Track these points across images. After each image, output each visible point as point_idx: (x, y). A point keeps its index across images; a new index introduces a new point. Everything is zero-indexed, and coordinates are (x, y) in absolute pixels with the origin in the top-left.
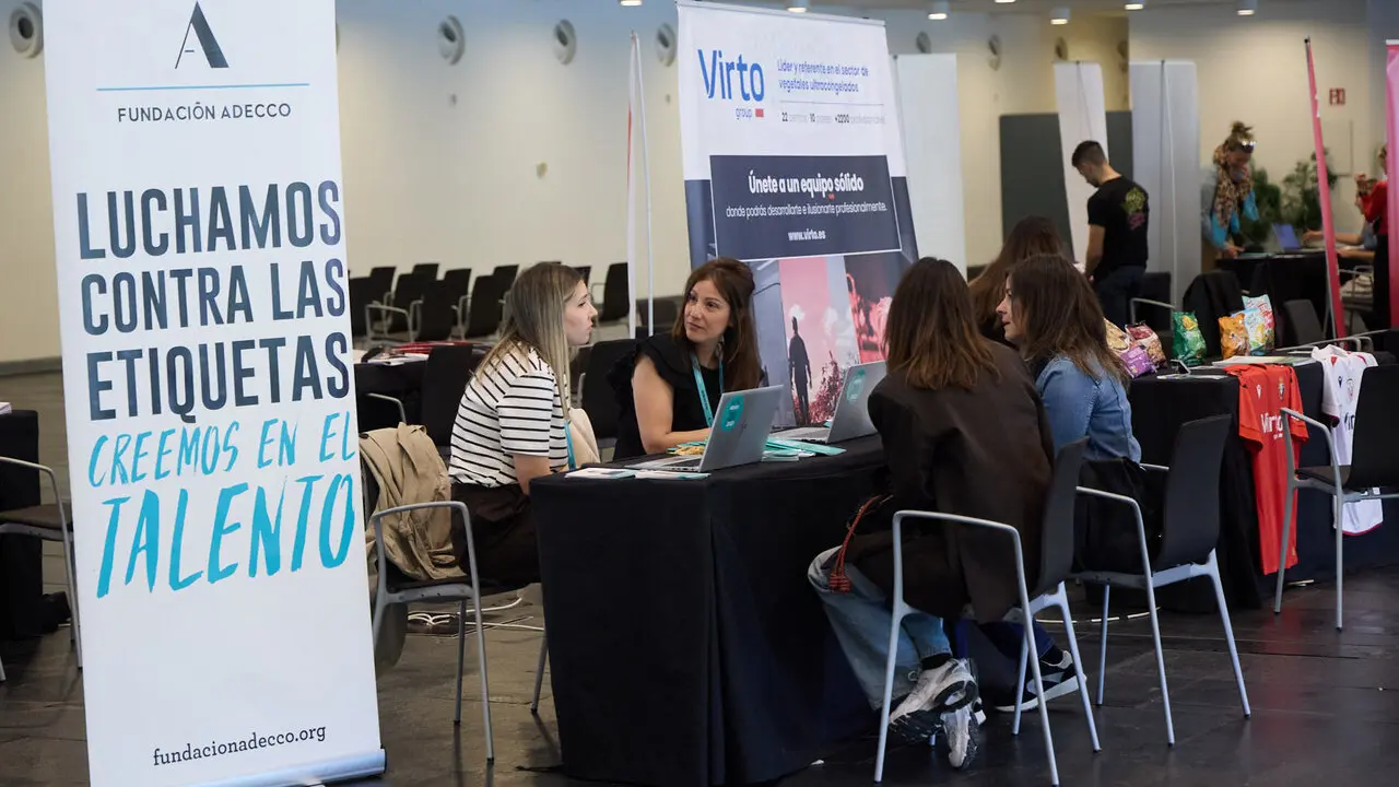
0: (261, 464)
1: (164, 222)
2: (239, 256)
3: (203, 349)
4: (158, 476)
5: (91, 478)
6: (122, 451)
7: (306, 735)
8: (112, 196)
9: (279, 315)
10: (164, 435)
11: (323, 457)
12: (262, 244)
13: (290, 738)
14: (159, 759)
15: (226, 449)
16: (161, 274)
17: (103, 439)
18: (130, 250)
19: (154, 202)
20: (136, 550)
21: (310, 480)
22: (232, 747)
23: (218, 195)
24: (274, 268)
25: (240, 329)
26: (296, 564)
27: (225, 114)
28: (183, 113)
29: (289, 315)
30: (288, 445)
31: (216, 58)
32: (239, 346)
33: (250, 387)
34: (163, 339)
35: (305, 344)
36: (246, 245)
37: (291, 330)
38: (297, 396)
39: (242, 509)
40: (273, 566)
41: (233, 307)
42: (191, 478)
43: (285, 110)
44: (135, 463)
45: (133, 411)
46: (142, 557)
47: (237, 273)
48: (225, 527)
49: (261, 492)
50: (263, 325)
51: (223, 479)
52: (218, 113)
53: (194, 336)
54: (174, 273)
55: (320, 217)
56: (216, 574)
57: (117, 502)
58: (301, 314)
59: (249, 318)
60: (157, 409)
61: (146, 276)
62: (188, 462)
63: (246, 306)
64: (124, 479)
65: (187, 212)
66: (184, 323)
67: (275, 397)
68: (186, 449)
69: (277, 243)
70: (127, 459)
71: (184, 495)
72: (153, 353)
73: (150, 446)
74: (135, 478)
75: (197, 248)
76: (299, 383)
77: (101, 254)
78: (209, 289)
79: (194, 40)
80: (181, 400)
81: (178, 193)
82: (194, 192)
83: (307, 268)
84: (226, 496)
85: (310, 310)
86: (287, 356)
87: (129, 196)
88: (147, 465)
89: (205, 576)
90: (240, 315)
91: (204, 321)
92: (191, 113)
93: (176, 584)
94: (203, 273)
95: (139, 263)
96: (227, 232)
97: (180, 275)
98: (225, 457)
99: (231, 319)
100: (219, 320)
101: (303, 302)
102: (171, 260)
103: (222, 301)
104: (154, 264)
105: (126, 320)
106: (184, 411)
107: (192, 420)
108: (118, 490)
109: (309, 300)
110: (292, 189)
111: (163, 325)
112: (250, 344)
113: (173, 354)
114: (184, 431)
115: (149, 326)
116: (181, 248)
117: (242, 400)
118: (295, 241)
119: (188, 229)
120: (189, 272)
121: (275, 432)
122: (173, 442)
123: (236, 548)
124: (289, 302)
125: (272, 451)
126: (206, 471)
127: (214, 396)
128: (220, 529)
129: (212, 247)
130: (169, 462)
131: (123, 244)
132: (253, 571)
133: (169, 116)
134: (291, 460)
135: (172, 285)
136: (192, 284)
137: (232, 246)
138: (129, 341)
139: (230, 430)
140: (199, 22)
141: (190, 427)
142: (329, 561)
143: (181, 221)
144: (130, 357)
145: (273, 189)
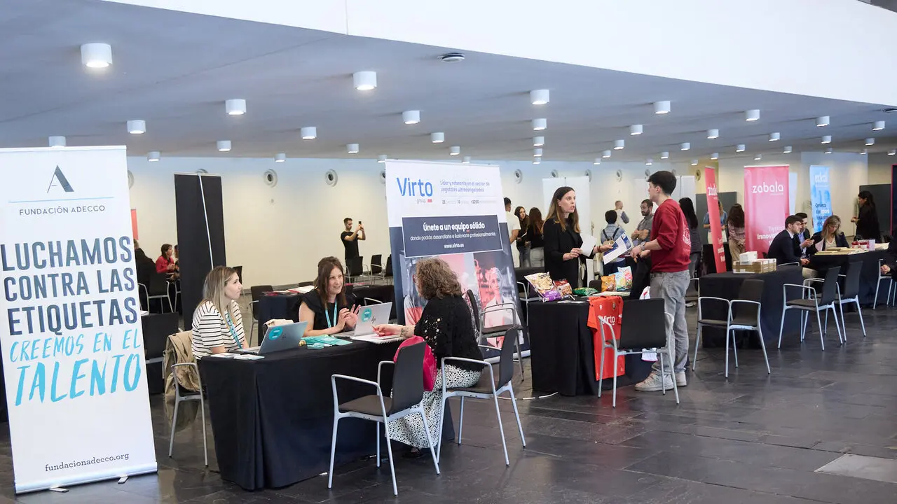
0: (95, 351)
1: (43, 255)
2: (82, 268)
3: (65, 306)
4: (44, 357)
5: (11, 358)
6: (26, 347)
7: (118, 458)
8: (17, 246)
9: (101, 291)
10: (46, 341)
11: (124, 348)
12: (92, 263)
13: (111, 459)
14: (48, 469)
15: (77, 345)
16: (43, 276)
17: (16, 343)
18: (27, 267)
19: (38, 248)
20: (34, 386)
21: (118, 357)
22: (83, 463)
23: (71, 244)
24: (99, 272)
25: (83, 297)
26: (113, 389)
27: (73, 210)
28: (51, 211)
29: (107, 291)
30: (108, 344)
31: (67, 187)
32: (82, 304)
33: (88, 320)
34: (45, 303)
35: (114, 303)
36: (85, 263)
37: (108, 297)
38: (111, 323)
39: (86, 369)
40: (102, 391)
41: (79, 288)
42: (60, 357)
43: (102, 208)
44: (33, 351)
45: (31, 331)
46: (37, 390)
47: (81, 275)
48: (78, 376)
49: (95, 362)
50: (95, 295)
51: (75, 357)
52: (70, 210)
53: (60, 301)
54: (49, 276)
55: (120, 251)
56: (73, 395)
57: (24, 368)
58: (112, 290)
59: (87, 292)
60: (42, 330)
61: (36, 278)
62: (59, 351)
63: (86, 288)
64: (27, 358)
65: (55, 250)
66: (55, 295)
67: (101, 324)
68: (58, 346)
69: (100, 262)
70: (28, 350)
71: (57, 364)
72: (40, 309)
73: (40, 345)
74: (32, 358)
75: (61, 265)
76: (112, 318)
77: (13, 269)
78: (67, 281)
79: (56, 181)
80: (55, 326)
81: (50, 244)
82: (59, 243)
83: (114, 272)
84: (77, 365)
85: (116, 289)
86: (106, 309)
87: (26, 245)
88: (39, 352)
89: (69, 395)
90: (83, 292)
91: (65, 294)
92: (56, 211)
93: (53, 399)
94: (64, 275)
95: (32, 272)
96: (76, 258)
97: (53, 276)
98: (77, 349)
99: (79, 293)
100: (72, 293)
101: (113, 286)
102: (48, 270)
103: (74, 286)
104: (39, 272)
105: (26, 295)
106: (57, 331)
107: (60, 334)
108: (24, 363)
109: (115, 284)
110: (106, 240)
111: (45, 296)
112: (88, 303)
113: (49, 308)
114: (57, 339)
115: (37, 297)
116: (53, 265)
117: (84, 325)
118: (108, 261)
119: (56, 258)
120: (57, 275)
121: (101, 338)
122: (51, 344)
123: (84, 384)
124: (106, 286)
125: (100, 345)
126: (67, 354)
127: (71, 324)
128: (75, 377)
129: (68, 264)
130: (49, 351)
131: (24, 264)
132: (92, 393)
133: (45, 212)
134: (109, 349)
135: (49, 281)
136: (59, 280)
137: (78, 263)
138: (28, 304)
139: (79, 338)
140: (59, 173)
141: (59, 337)
142: (128, 388)
143: (52, 254)
144: (28, 310)
145: (97, 241)
